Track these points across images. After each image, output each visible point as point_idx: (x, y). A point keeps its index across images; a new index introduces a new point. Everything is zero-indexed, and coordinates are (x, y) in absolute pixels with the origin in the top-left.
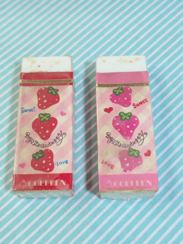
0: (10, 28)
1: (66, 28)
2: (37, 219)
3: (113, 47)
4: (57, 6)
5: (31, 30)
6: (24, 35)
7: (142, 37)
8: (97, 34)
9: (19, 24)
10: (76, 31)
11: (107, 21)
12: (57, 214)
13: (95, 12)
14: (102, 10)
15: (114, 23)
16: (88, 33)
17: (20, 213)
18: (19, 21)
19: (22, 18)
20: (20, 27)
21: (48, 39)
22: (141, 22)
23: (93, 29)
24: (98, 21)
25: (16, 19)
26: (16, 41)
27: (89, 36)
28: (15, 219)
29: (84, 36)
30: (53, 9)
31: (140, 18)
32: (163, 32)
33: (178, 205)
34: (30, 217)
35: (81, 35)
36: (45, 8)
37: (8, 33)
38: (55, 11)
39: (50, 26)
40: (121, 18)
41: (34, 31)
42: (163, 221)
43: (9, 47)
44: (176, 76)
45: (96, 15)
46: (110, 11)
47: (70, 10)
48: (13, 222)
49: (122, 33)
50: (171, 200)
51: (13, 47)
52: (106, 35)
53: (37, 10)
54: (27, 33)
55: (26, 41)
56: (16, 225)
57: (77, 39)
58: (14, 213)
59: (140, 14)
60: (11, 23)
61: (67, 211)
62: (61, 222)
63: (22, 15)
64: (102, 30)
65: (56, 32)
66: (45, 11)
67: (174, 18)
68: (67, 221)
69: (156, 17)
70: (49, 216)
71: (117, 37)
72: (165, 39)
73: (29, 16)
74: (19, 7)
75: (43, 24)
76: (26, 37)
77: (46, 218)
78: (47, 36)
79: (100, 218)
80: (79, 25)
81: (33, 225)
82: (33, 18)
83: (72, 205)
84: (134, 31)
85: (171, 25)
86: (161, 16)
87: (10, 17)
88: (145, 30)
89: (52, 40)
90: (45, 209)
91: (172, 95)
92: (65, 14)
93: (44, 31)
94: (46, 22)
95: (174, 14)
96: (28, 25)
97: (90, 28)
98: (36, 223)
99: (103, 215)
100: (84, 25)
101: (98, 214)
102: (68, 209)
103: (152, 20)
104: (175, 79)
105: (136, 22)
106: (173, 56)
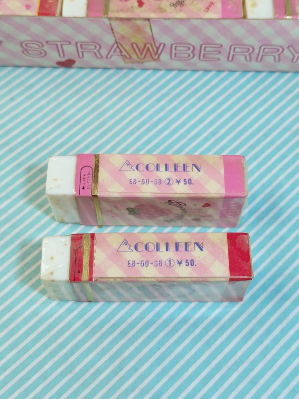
0: (39, 115)
1: (117, 118)
2: (76, 386)
3: (183, 145)
4: (104, 87)
5: (68, 119)
6: (59, 126)
7: (222, 132)
8: (160, 127)
9: (52, 110)
10: (132, 122)
11: (174, 109)
12: (104, 378)
13: (157, 96)
14: (168, 93)
15: (184, 112)
16: (148, 125)
17: (52, 377)
18: (51, 106)
19: (56, 102)
20: (53, 115)
21: (93, 132)
22: (220, 110)
23: (155, 119)
24: (162, 108)
25: (48, 103)
26: (48, 134)
27: (149, 130)
28: (45, 385)
29: (143, 129)
30: (99, 91)
31: (219, 105)
32: (250, 125)
33: (273, 366)
34: (66, 383)
35: (138, 127)
36: (88, 89)
37: (36, 122)
38: (102, 93)
39: (95, 114)
40: (193, 105)
41: (72, 121)
42: (252, 388)
43: (37, 142)
44: (268, 186)
45: (158, 100)
46: (179, 95)
47: (123, 92)
48: (42, 389)
49: (194, 127)
50: (263, 359)
51: (44, 143)
52: (172, 128)
53: (78, 91)
54: (63, 123)
55: (62, 135)
56: (47, 393)
57: (132, 133)
58: (44, 377)
59: (219, 100)
60: (40, 109)
61: (119, 374)
62: (110, 389)
63: (56, 98)
64: (167, 121)
65: (104, 123)
66: (89, 93)
67: (266, 106)
68: (119, 388)
69: (240, 105)
70: (94, 381)
71: (188, 131)
72: (253, 135)
73: (66, 100)
74: (52, 86)
75: (85, 111)
76: (62, 129)
77: (90, 384)
78: (91, 127)
79: (165, 384)
80: (135, 114)
81: (71, 394)
82: (71, 101)
83: (126, 365)
84: (212, 123)
85: (261, 115)
86: (248, 104)
87: (39, 100)
88: (227, 122)
89: (97, 133)
90: (87, 371)
91: (263, 212)
92: (116, 98)
93: (86, 121)
94: (89, 108)
95: (265, 101)
96: (64, 112)
97: (151, 117)
98: (75, 390)
99: (169, 380)
100: (142, 113)
101: (163, 378)
102: (120, 371)
103: (235, 109)
104: (268, 191)
105: (213, 111)
106: (265, 158)
